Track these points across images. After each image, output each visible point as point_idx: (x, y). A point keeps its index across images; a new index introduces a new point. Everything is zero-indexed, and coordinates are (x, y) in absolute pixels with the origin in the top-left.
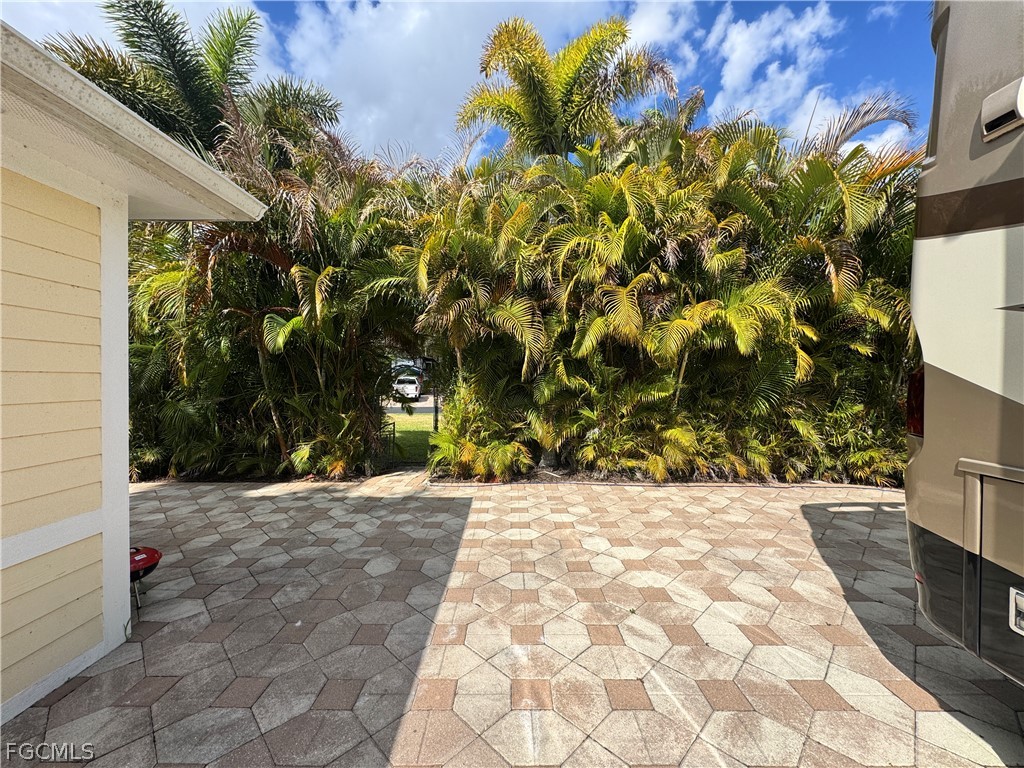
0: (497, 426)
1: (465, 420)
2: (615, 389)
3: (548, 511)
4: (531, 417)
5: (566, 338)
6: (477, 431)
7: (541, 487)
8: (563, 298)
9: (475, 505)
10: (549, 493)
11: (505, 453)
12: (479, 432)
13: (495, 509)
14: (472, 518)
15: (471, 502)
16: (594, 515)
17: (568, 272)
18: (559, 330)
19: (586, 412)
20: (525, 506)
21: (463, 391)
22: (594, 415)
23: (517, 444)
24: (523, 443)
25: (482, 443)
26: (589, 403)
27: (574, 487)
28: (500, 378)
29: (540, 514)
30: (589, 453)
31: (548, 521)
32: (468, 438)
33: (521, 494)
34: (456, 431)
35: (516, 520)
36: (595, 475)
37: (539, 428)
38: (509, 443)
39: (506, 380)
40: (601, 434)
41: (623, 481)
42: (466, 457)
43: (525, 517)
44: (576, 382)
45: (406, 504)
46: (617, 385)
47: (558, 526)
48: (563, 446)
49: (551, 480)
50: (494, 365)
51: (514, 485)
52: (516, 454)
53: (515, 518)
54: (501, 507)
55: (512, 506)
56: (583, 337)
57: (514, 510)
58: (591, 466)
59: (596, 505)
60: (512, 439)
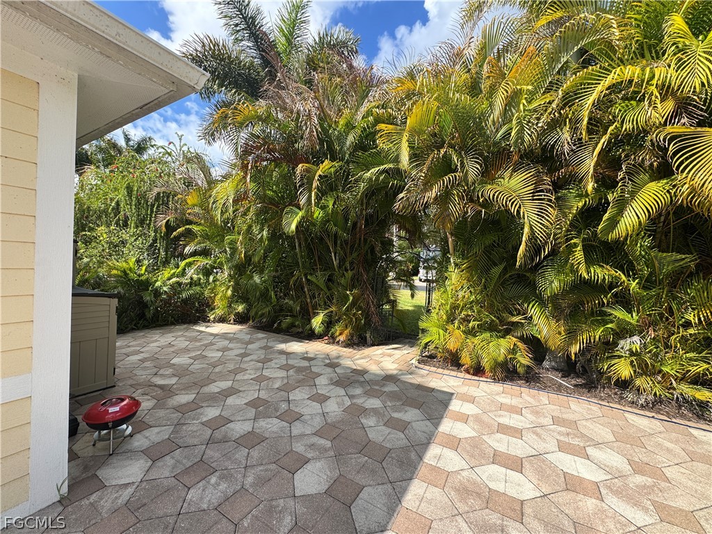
0: (488, 317)
1: (454, 307)
2: (673, 285)
3: (552, 445)
4: (534, 311)
5: (591, 215)
6: (466, 320)
7: (544, 397)
8: (589, 164)
9: (455, 405)
10: (554, 410)
11: (498, 348)
12: (469, 321)
13: (477, 419)
14: (446, 426)
15: (450, 399)
16: (639, 479)
17: (596, 126)
18: (580, 204)
19: (620, 313)
20: (519, 425)
21: (455, 276)
22: (633, 319)
23: (514, 339)
24: (522, 339)
25: (471, 333)
26: (624, 300)
27: (595, 408)
28: (496, 265)
29: (541, 446)
30: (624, 369)
31: (553, 467)
32: (456, 325)
33: (515, 402)
34: (444, 317)
35: (502, 448)
36: (630, 396)
37: (544, 326)
38: (504, 337)
39: (502, 267)
40: (645, 346)
41: (683, 416)
42: (452, 345)
43: (517, 448)
44: (602, 273)
45: (383, 385)
46: (679, 279)
47: (572, 484)
48: (582, 352)
49: (559, 389)
50: (488, 250)
51: (508, 386)
52: (513, 351)
53: (500, 443)
54: (485, 418)
55: (501, 420)
56: (620, 212)
57: (503, 429)
58: (624, 385)
59: (640, 455)
60: (507, 332)
